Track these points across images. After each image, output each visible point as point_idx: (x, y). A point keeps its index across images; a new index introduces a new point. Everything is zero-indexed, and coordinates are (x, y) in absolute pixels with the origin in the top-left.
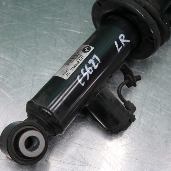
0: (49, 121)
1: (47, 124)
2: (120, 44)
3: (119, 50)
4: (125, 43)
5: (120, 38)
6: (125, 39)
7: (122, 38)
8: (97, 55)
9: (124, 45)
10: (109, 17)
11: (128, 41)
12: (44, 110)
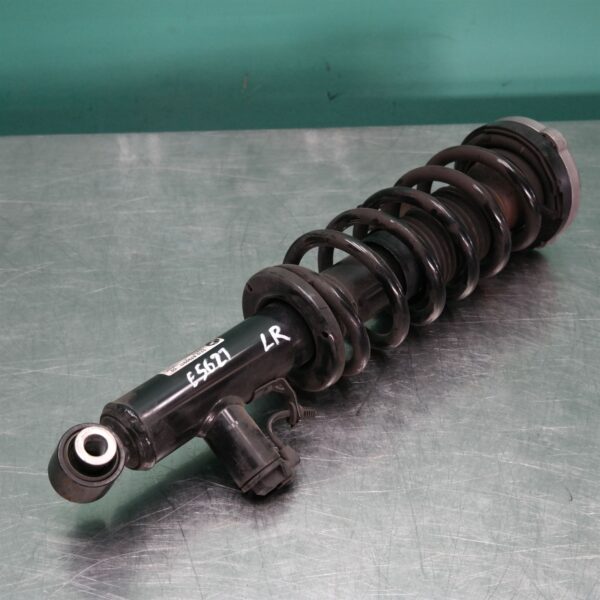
0: (129, 426)
1: (126, 431)
2: (270, 340)
3: (267, 348)
4: (280, 339)
5: (271, 330)
6: (281, 333)
7: (275, 331)
8: (227, 349)
9: (277, 342)
10: (270, 305)
11: (287, 338)
12: (129, 412)
